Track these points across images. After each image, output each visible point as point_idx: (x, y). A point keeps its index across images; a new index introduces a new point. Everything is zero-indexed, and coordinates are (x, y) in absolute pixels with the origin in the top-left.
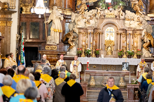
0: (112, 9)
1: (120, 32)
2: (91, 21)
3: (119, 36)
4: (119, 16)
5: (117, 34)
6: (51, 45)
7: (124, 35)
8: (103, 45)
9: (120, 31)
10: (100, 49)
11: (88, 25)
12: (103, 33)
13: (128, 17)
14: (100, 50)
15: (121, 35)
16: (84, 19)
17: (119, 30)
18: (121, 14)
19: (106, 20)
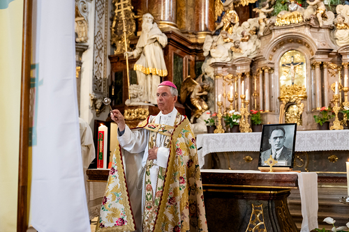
0: (296, 5)
1: (320, 58)
2: (244, 45)
3: (318, 69)
4: (316, 19)
5: (313, 66)
6: (136, 107)
7: (336, 70)
8: (275, 99)
9: (319, 56)
10: (267, 110)
11: (236, 56)
12: (272, 69)
13: (344, 18)
14: (266, 114)
15: (325, 66)
16: (227, 42)
17: (317, 53)
18: (321, 12)
19: (276, 31)
